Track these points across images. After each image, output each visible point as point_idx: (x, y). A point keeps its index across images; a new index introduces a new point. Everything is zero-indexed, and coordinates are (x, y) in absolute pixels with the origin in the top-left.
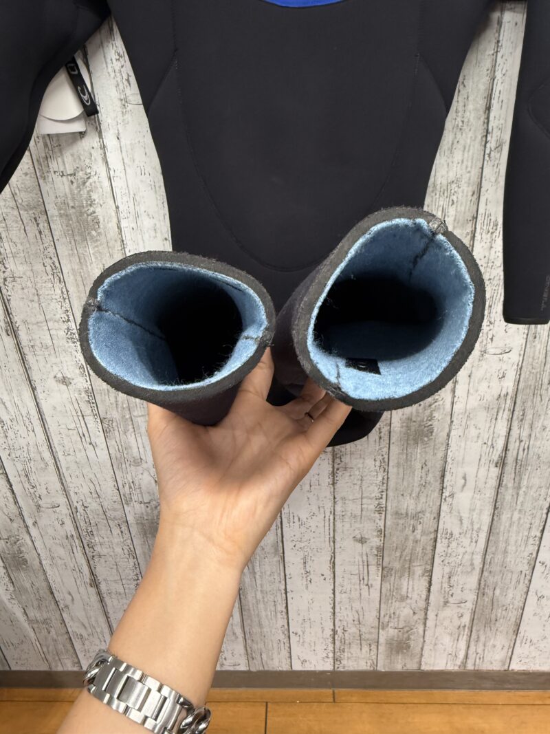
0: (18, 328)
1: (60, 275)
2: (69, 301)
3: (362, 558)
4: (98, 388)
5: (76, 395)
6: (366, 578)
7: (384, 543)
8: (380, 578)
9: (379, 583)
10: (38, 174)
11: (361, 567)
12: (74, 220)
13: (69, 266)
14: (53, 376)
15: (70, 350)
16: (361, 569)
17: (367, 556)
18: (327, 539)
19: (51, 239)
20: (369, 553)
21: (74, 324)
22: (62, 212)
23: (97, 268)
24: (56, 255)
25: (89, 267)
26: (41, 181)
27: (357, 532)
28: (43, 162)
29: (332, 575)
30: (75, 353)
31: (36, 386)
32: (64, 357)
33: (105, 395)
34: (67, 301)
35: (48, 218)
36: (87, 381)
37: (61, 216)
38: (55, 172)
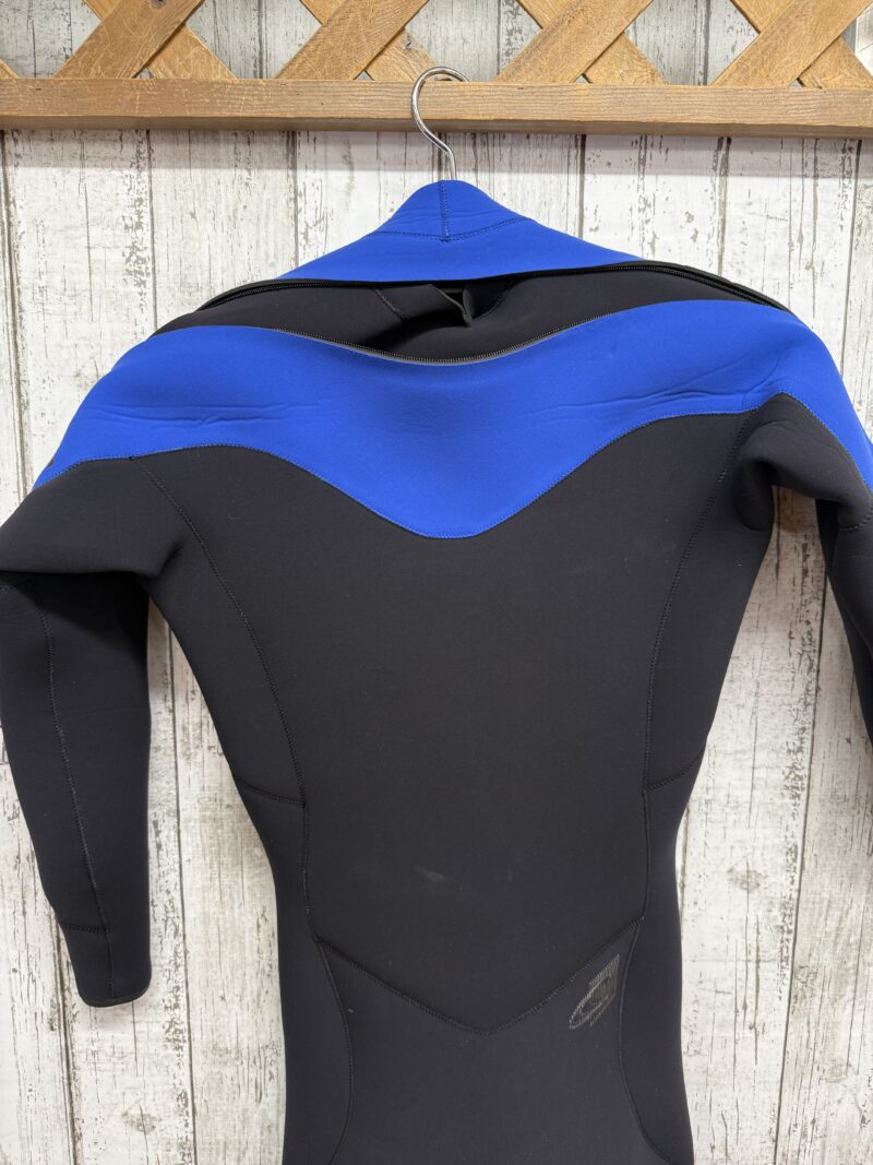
0: (75, 1016)
1: (179, 922)
2: (186, 970)
4: (207, 1139)
5: (159, 1152)
10: (179, 750)
12: (225, 827)
13: (199, 908)
14: (120, 1114)
15: (166, 1063)
19: (177, 859)
21: (186, 1012)
22: (208, 813)
23: (251, 912)
24: (178, 887)
25: (237, 911)
26: (181, 762)
28: (194, 730)
30: (176, 1069)
31: (83, 1131)
32: (152, 1075)
33: (218, 1154)
34: (182, 969)
35: (178, 823)
36: (187, 1125)
37: (203, 820)
38: (210, 748)
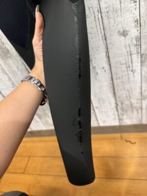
3: (126, 49)
6: (131, 65)
7: (140, 33)
8: (140, 64)
9: (140, 68)
11: (127, 57)
16: (127, 59)
17: (130, 47)
18: (101, 37)
20: (131, 44)
27: (120, 26)
29: (109, 67)
